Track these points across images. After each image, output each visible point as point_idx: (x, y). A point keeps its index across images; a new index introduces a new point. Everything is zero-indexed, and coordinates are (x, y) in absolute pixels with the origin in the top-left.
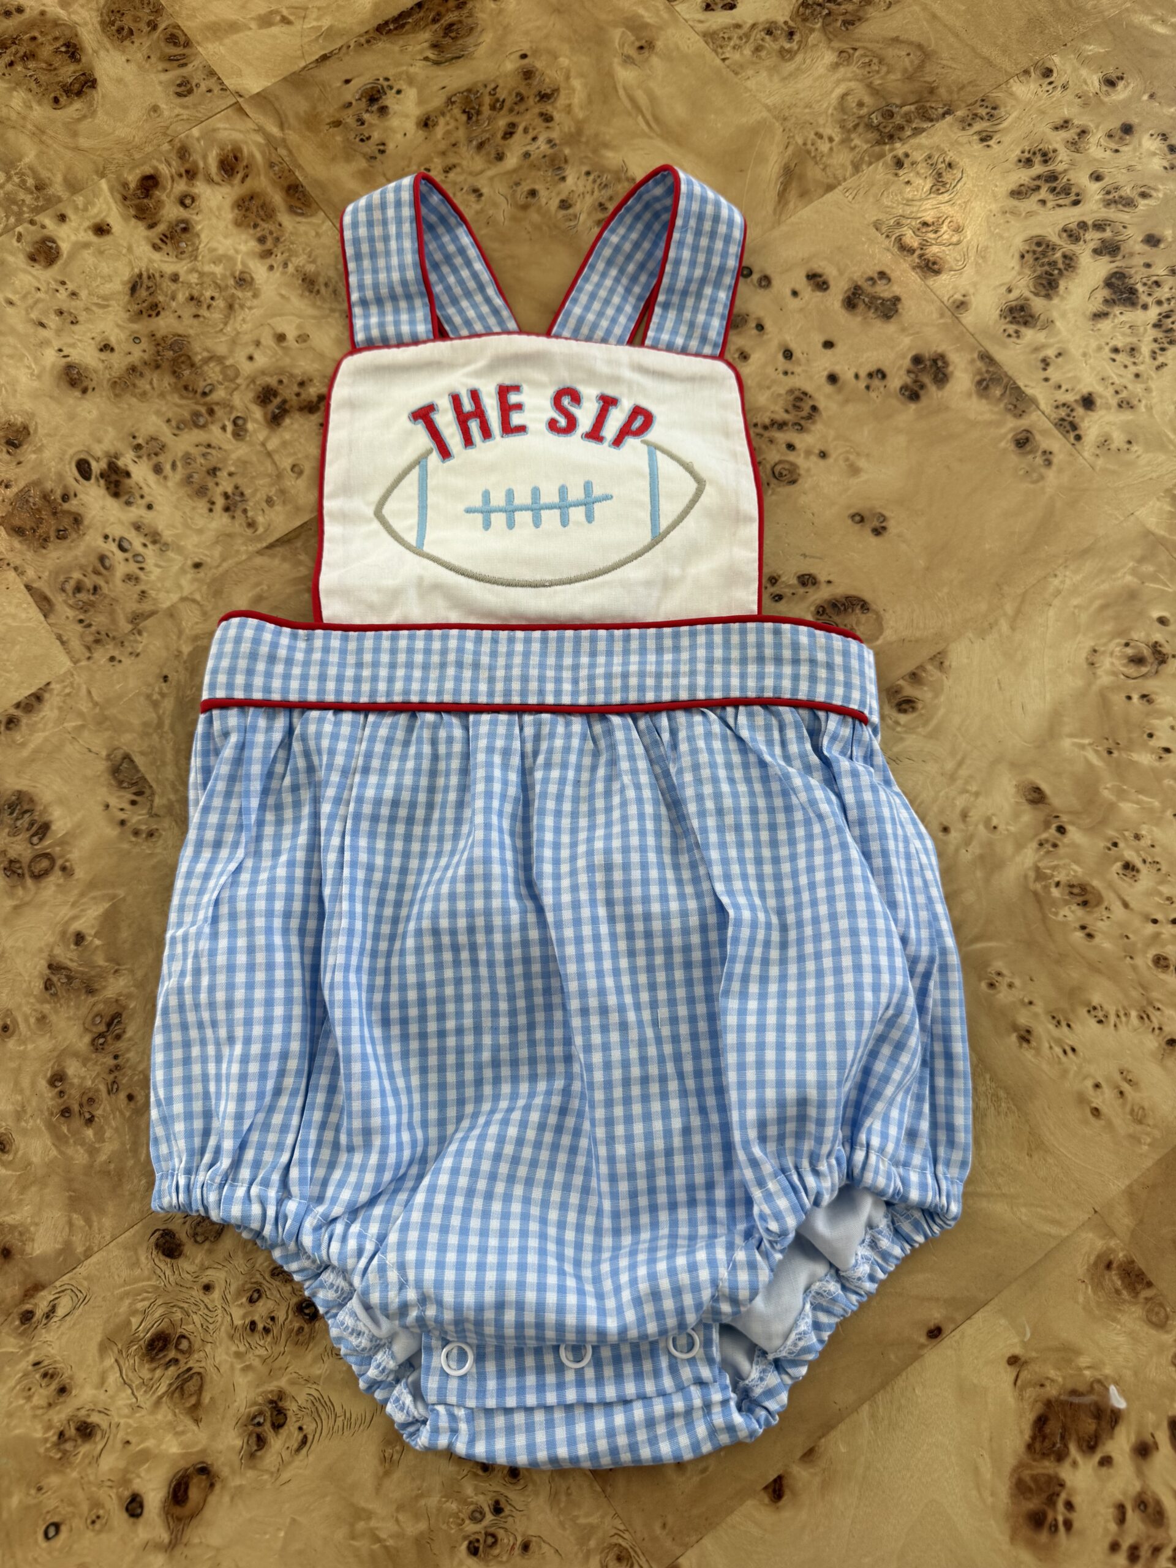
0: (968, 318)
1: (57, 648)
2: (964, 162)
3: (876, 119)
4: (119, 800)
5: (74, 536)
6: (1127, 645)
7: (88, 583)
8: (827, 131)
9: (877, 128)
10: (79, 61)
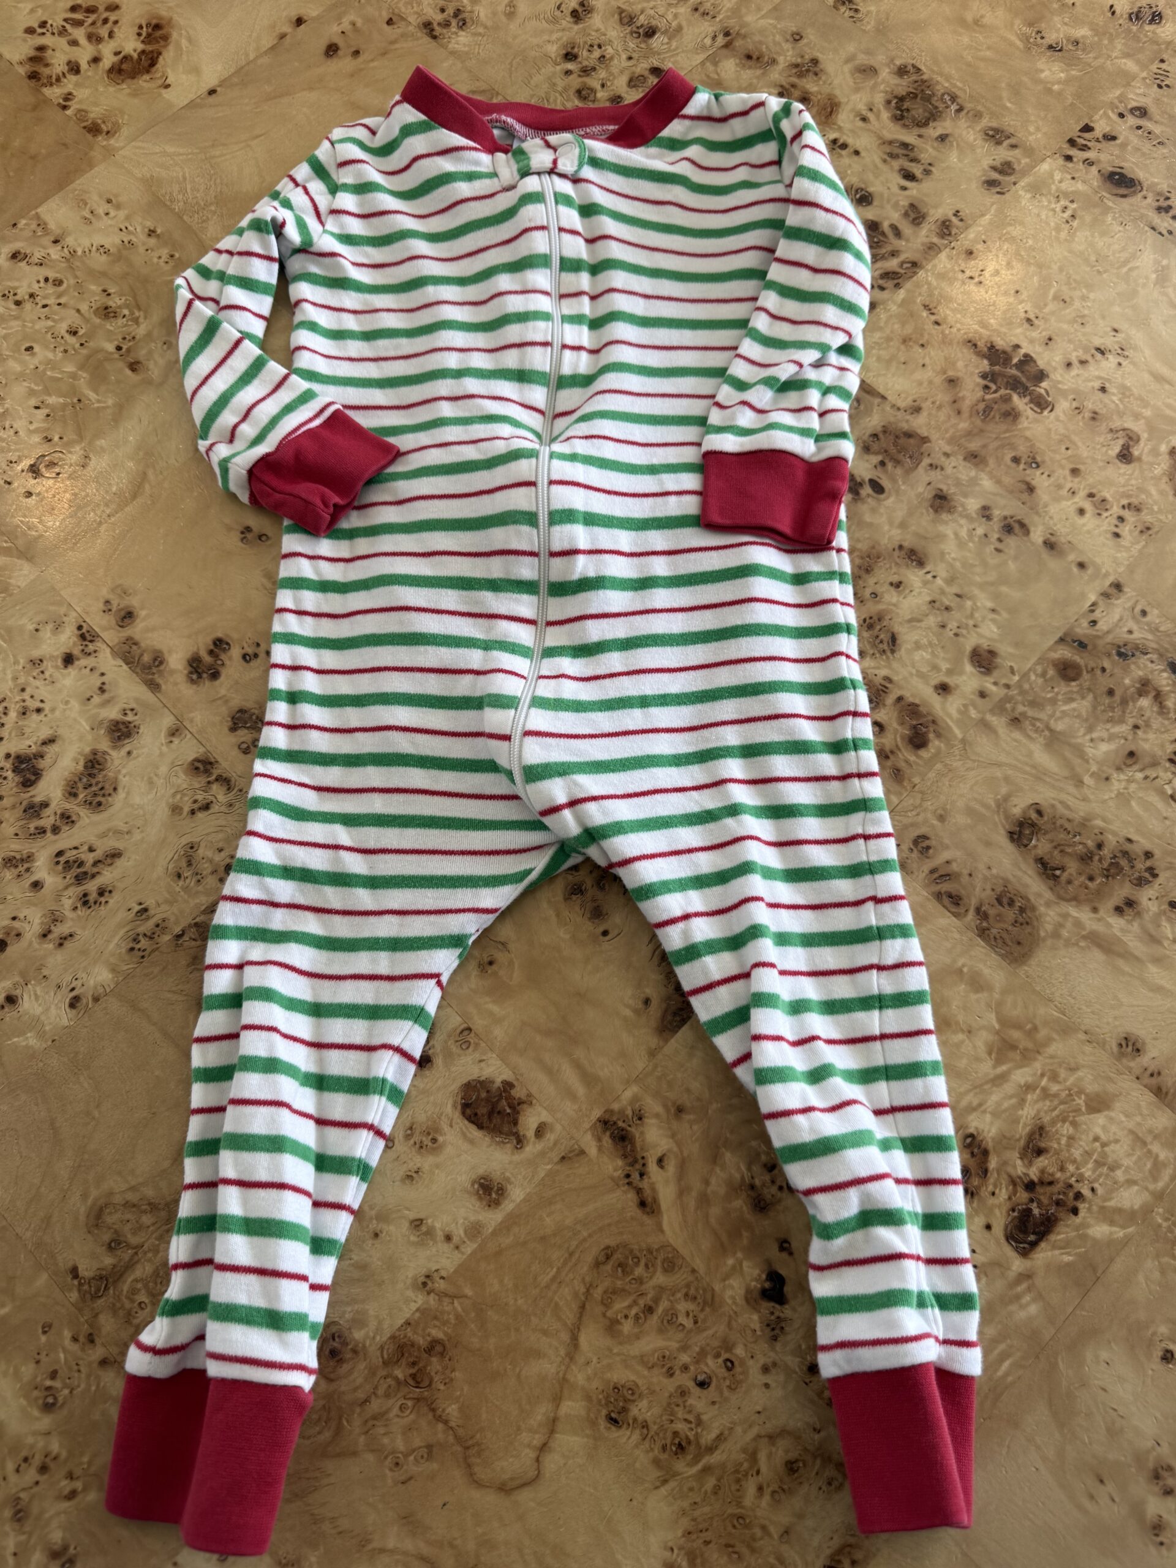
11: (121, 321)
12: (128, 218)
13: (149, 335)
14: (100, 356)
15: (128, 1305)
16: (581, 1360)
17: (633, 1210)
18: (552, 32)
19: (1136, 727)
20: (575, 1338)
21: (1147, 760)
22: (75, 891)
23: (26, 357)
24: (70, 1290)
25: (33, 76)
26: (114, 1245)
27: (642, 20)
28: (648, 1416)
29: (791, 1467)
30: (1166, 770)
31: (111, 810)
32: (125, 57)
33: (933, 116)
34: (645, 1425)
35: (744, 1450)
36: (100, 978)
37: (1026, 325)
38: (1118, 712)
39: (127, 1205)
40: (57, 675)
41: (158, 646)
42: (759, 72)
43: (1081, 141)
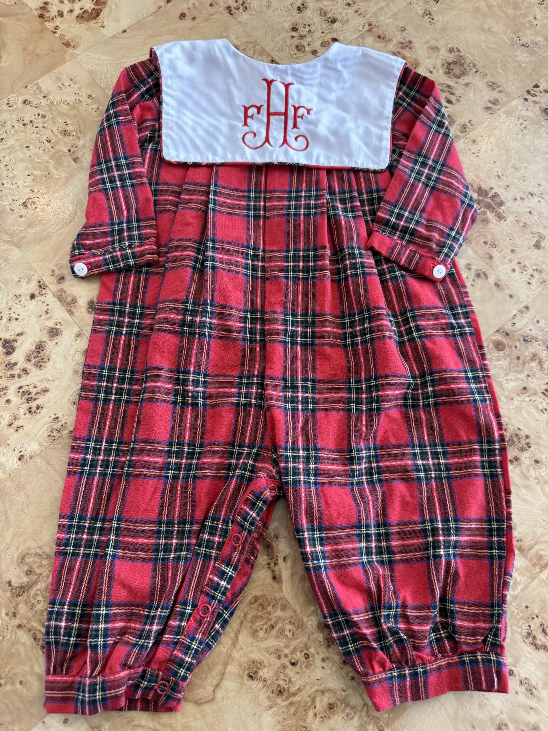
11: (71, 138)
12: (79, 88)
13: (84, 145)
14: (60, 153)
15: (33, 601)
16: (238, 647)
17: (269, 580)
18: (287, 17)
19: (528, 376)
20: (237, 637)
21: (532, 392)
22: (26, 406)
23: (26, 150)
24: (7, 591)
25: (41, 16)
26: (29, 573)
27: (330, 15)
28: (267, 676)
29: (331, 707)
30: (540, 397)
31: (46, 370)
32: (85, 11)
33: (464, 73)
34: (265, 680)
35: (309, 696)
36: (33, 448)
37: (497, 179)
38: (521, 367)
39: (37, 555)
40: (27, 303)
41: (75, 294)
42: (383, 45)
43: (533, 92)
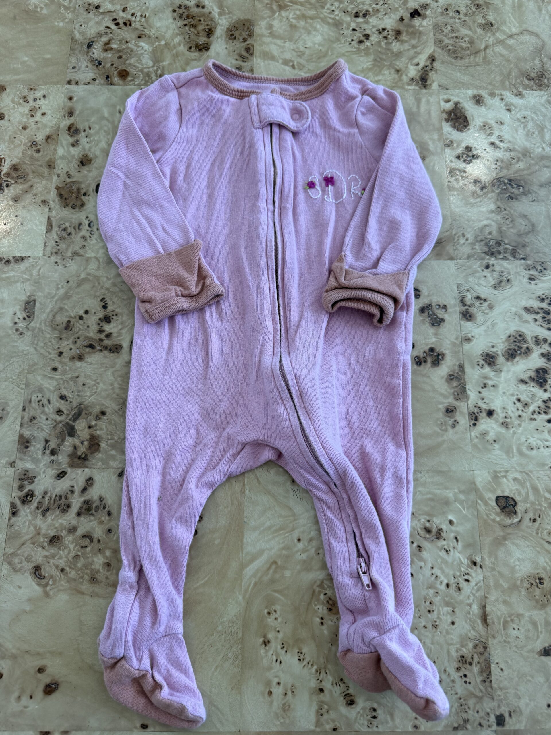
0: (467, 346)
1: (41, 246)
2: (515, 283)
3: (492, 243)
4: (21, 315)
5: (77, 210)
6: (429, 521)
7: (69, 230)
8: (468, 236)
9: (489, 247)
10: (209, 38)
